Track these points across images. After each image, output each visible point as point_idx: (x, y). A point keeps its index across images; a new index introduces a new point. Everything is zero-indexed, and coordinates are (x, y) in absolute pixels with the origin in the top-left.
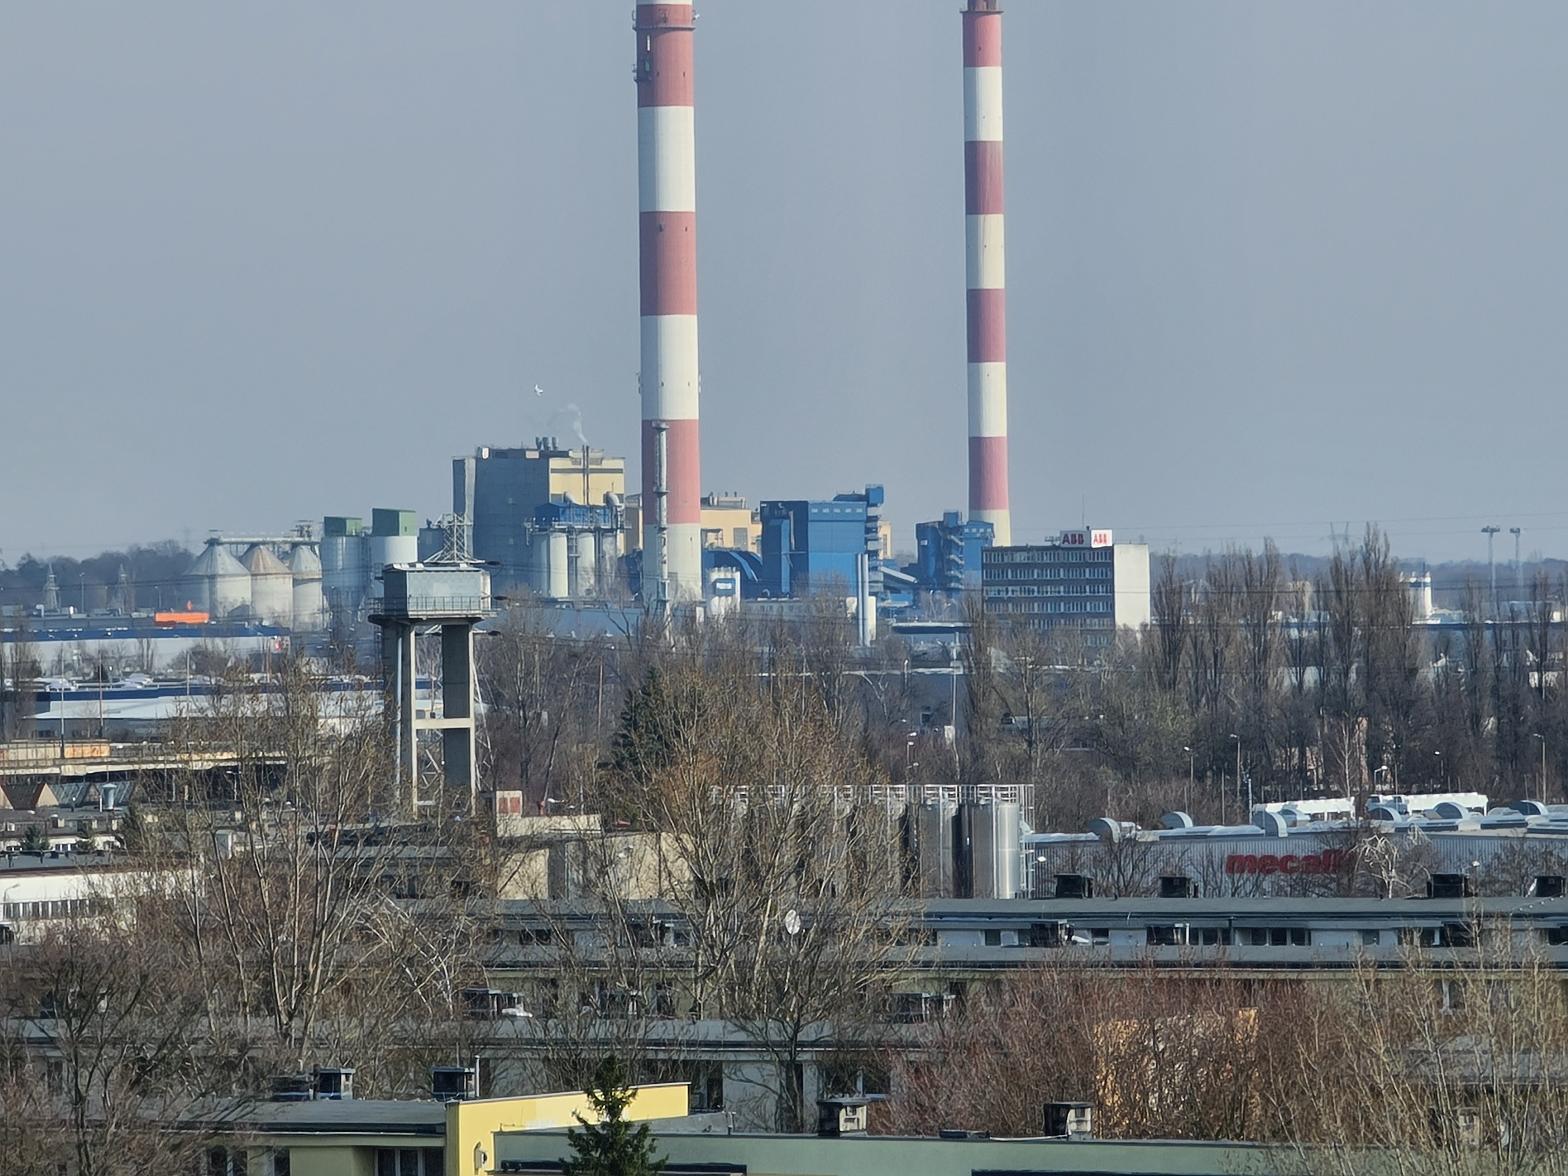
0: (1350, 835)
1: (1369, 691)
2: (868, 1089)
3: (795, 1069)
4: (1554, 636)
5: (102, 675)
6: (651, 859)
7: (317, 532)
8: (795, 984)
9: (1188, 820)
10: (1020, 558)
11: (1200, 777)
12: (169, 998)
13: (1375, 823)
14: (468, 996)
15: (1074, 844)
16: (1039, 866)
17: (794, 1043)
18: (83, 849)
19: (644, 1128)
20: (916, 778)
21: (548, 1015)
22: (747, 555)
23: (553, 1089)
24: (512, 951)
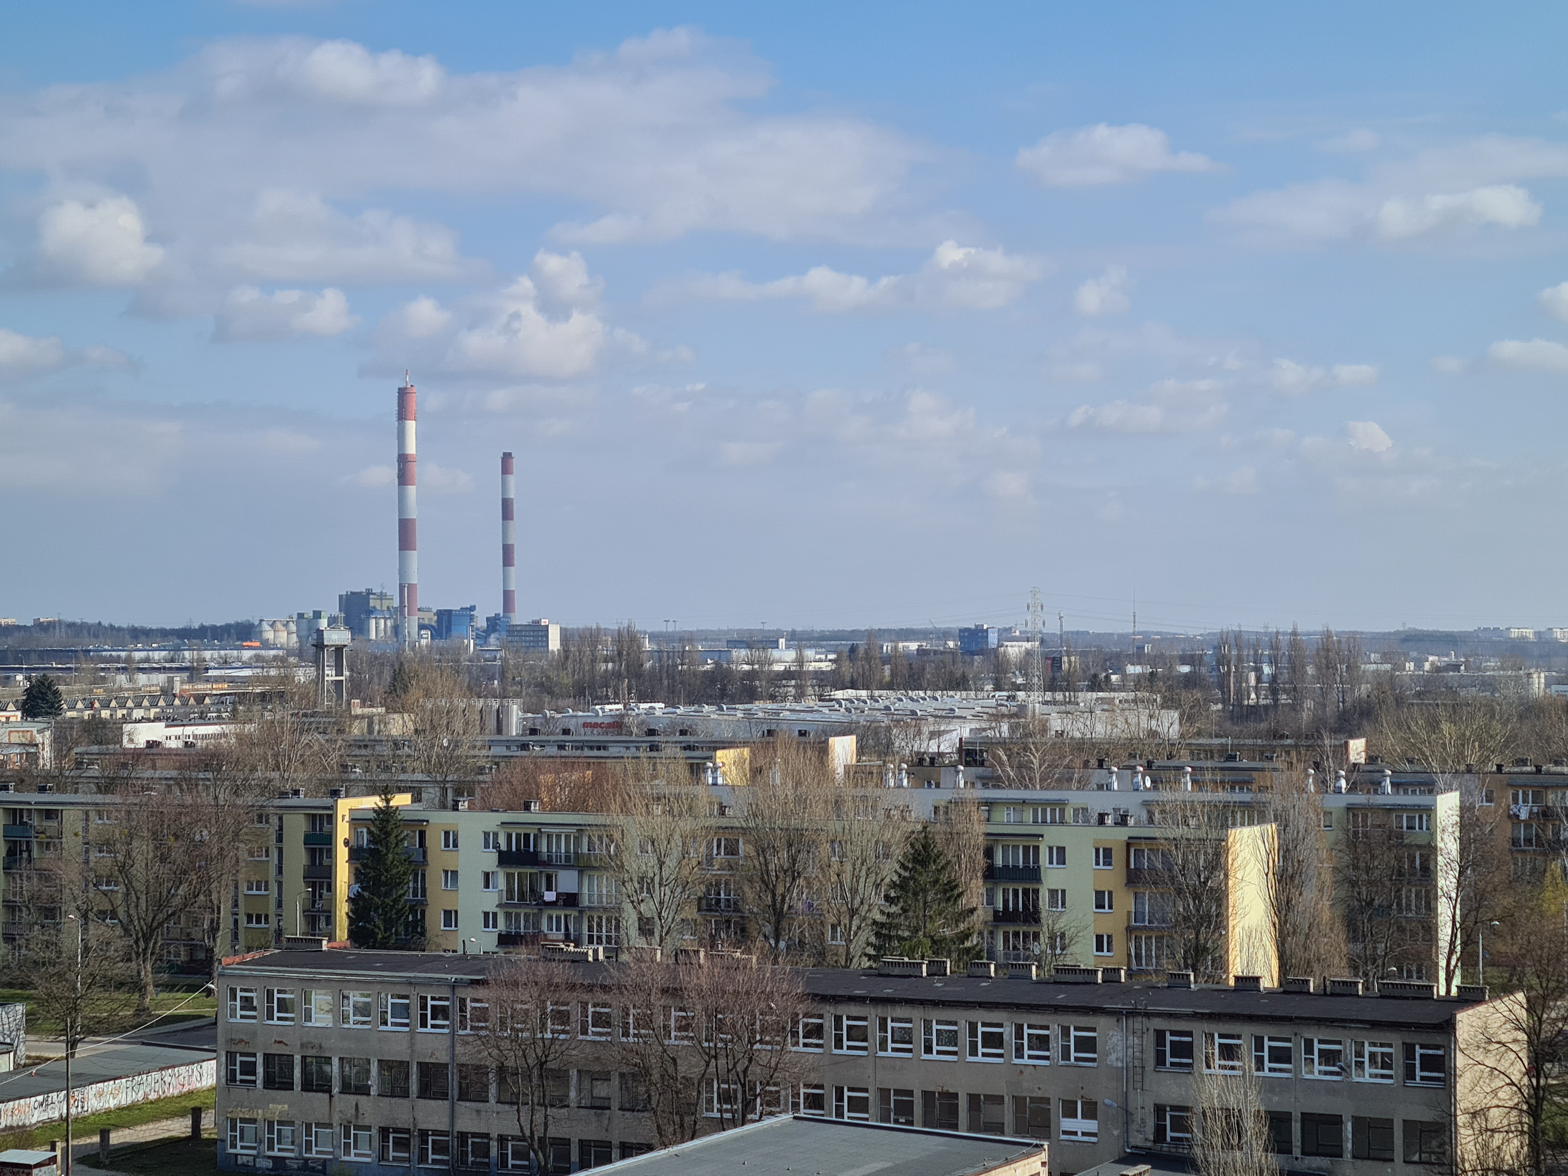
0: (622, 716)
1: (628, 671)
2: (469, 796)
3: (444, 790)
4: (686, 654)
5: (226, 662)
6: (401, 722)
7: (295, 618)
8: (446, 762)
9: (570, 711)
10: (518, 628)
11: (575, 697)
12: (246, 766)
13: (630, 712)
14: (341, 765)
15: (535, 718)
16: (524, 725)
17: (445, 781)
18: (218, 717)
19: (397, 808)
20: (486, 697)
21: (367, 772)
22: (432, 626)
23: (368, 795)
24: (357, 752)
